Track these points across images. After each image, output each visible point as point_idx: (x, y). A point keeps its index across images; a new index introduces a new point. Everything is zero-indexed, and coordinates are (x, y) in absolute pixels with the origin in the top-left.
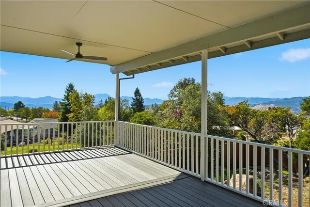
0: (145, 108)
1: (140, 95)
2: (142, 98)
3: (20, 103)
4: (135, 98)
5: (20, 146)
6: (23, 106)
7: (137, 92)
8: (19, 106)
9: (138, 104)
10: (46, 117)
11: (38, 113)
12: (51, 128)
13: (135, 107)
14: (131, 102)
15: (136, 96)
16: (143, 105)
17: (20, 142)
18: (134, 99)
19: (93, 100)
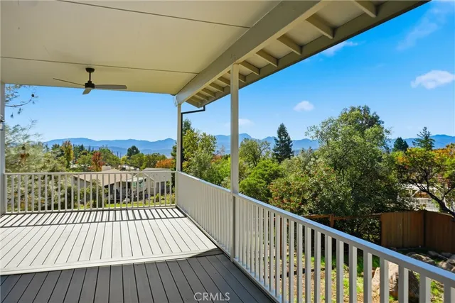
0: (295, 154)
1: (286, 135)
2: (289, 139)
3: (134, 148)
4: (279, 139)
5: (124, 203)
6: (138, 152)
7: (282, 131)
8: (133, 151)
9: (284, 149)
10: (160, 167)
11: (152, 162)
12: (162, 181)
13: (279, 153)
14: (273, 145)
15: (279, 137)
16: (291, 149)
17: (124, 198)
18: (278, 142)
19: (214, 143)
